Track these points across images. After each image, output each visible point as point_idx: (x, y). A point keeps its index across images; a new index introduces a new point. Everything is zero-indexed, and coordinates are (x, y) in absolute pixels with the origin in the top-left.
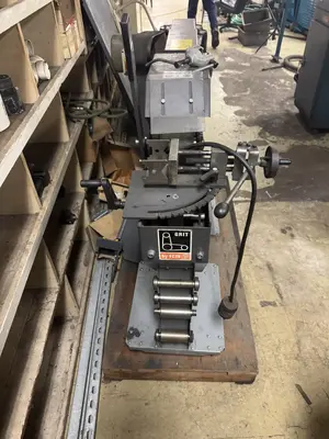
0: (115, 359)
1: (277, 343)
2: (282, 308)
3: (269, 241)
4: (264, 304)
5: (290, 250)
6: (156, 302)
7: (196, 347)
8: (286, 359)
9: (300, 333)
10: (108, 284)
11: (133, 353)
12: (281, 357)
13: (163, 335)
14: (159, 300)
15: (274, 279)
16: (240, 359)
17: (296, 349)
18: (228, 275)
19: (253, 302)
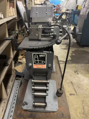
0: (18, 114)
1: (76, 108)
2: (76, 96)
3: (71, 75)
4: (71, 95)
5: (78, 78)
6: (33, 89)
7: (48, 109)
8: (80, 114)
9: (83, 105)
10: (18, 88)
11: (24, 112)
12: (78, 113)
13: (36, 104)
14: (34, 89)
15: (73, 86)
16: (64, 114)
17: (83, 110)
18: (59, 84)
19: (67, 94)
